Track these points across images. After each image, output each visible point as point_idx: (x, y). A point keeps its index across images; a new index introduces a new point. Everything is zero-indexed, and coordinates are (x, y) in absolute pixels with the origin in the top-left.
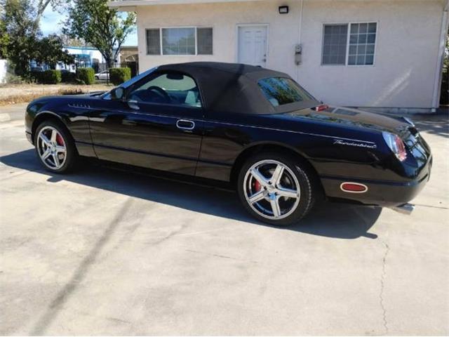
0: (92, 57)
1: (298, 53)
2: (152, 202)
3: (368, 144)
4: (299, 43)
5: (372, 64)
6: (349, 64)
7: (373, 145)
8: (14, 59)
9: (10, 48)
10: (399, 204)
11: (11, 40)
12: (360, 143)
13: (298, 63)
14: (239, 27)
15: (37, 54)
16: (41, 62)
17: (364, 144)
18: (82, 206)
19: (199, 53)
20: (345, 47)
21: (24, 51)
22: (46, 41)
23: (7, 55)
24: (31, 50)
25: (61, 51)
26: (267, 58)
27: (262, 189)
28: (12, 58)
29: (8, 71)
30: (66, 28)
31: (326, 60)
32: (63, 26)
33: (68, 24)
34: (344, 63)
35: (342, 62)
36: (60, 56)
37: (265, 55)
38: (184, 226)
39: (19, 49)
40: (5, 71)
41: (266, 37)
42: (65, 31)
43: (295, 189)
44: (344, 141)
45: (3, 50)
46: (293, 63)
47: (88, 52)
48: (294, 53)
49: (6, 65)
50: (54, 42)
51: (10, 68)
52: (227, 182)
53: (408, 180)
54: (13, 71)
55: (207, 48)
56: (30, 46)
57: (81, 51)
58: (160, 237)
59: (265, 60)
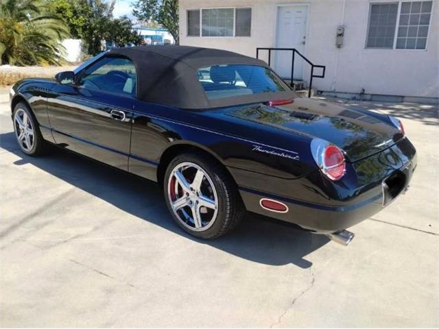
0: (164, 38)
1: (340, 35)
2: (90, 195)
3: (289, 154)
4: (342, 24)
5: (424, 48)
6: (397, 48)
7: (295, 155)
8: (88, 39)
9: (84, 28)
10: (334, 231)
11: (85, 21)
12: (281, 152)
13: (339, 46)
14: (279, 8)
15: (107, 34)
16: (111, 42)
17: (286, 153)
18: (18, 193)
19: (236, 35)
20: (394, 28)
21: (96, 31)
22: (117, 22)
23: (81, 36)
24: (102, 31)
25: (129, 32)
26: (306, 41)
27: (185, 196)
28: (85, 38)
29: (82, 50)
30: (135, 10)
31: (370, 44)
32: (133, 8)
33: (138, 6)
34: (391, 47)
35: (388, 45)
36: (128, 37)
37: (305, 37)
38: (96, 228)
39: (91, 30)
40: (80, 50)
41: (306, 18)
42: (135, 13)
43: (214, 199)
44: (263, 148)
45: (78, 30)
46: (335, 47)
47: (160, 33)
48: (336, 34)
49: (81, 44)
50: (124, 24)
51: (84, 47)
52: (155, 182)
53: (342, 203)
54: (87, 50)
55: (244, 29)
56: (101, 27)
57: (154, 32)
58: (60, 240)
59: (304, 43)
